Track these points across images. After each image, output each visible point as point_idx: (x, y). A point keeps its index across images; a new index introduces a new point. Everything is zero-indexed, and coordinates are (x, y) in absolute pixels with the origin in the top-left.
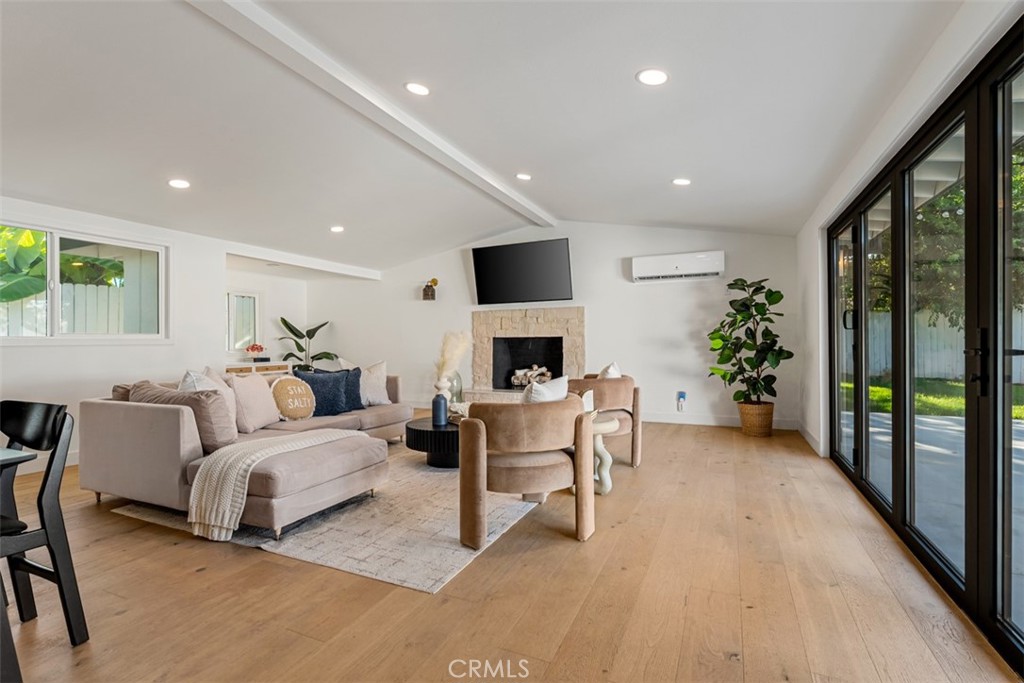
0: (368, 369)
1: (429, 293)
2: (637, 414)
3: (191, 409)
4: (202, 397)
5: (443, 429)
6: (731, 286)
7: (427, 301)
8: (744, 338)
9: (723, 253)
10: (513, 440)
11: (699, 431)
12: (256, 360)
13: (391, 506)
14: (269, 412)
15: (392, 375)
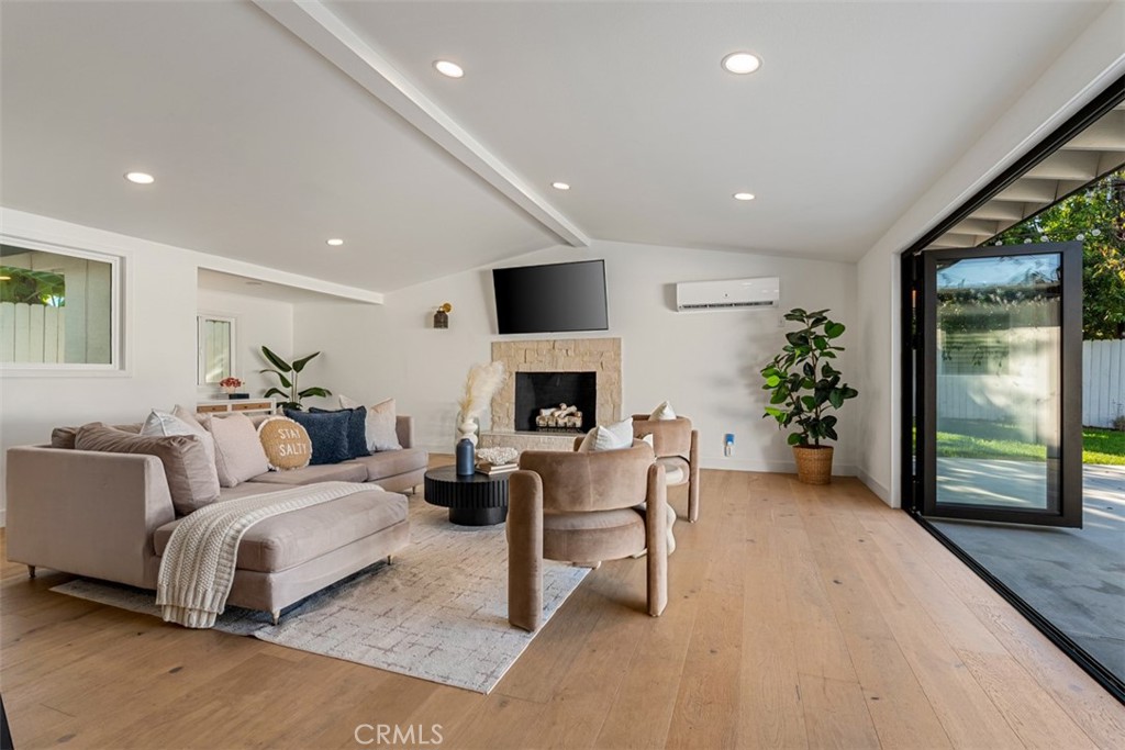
0: (375, 408)
1: (441, 320)
2: (696, 461)
3: (159, 459)
4: (175, 444)
5: (469, 480)
6: (788, 317)
7: (439, 330)
8: (802, 375)
9: (777, 280)
10: (577, 497)
11: (750, 477)
12: (232, 397)
13: (415, 575)
14: (257, 462)
15: (402, 415)
